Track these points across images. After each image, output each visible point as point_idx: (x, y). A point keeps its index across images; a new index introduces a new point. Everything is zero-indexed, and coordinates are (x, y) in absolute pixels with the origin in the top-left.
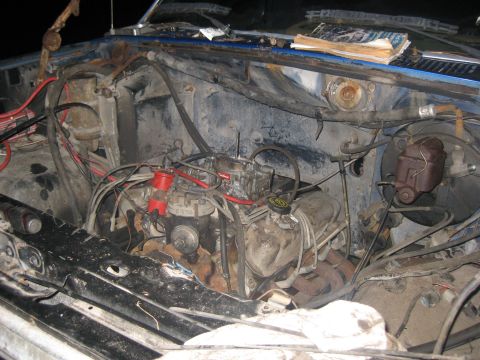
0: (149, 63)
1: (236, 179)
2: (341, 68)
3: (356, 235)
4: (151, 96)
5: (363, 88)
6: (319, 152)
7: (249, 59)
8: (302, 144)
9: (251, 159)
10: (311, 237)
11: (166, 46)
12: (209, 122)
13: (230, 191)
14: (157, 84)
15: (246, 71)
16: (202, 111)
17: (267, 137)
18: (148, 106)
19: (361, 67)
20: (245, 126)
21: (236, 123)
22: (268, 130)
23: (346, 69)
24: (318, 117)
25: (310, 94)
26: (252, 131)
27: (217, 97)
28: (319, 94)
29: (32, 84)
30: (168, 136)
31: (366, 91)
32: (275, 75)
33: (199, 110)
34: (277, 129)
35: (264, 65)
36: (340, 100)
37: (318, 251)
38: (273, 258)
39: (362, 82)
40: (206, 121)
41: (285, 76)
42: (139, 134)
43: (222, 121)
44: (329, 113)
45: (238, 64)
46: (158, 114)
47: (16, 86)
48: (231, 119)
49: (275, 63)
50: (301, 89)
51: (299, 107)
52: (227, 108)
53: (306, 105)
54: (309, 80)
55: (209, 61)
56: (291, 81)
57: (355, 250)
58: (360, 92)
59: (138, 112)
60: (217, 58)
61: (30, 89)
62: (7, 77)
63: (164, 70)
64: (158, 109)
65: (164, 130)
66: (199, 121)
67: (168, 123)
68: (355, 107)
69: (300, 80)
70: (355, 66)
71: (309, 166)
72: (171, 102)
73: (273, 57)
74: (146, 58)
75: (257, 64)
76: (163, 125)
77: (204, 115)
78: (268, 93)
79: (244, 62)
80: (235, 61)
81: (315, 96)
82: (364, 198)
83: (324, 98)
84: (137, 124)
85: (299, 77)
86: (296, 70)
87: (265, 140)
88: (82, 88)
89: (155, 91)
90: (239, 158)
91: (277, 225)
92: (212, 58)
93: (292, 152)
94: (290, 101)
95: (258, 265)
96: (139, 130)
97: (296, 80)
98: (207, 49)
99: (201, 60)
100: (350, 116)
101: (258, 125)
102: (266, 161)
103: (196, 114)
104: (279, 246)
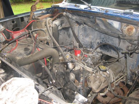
0: (64, 16)
1: (89, 57)
2: (128, 21)
3: (129, 77)
4: (64, 27)
5: (135, 28)
6: (119, 48)
7: (96, 16)
8: (113, 45)
9: (95, 50)
10: (113, 78)
11: (69, 11)
12: (83, 36)
13: (87, 61)
14: (66, 23)
15: (95, 20)
16: (81, 32)
17: (101, 42)
18: (63, 30)
19: (135, 21)
20: (94, 38)
21: (91, 37)
22: (102, 39)
23: (130, 21)
24: (119, 38)
25: (116, 29)
26: (97, 39)
27: (86, 28)
28: (119, 29)
29: (28, 22)
30: (69, 40)
31: (136, 29)
32: (105, 22)
33: (80, 32)
34: (105, 39)
35: (101, 18)
36: (127, 32)
37: (116, 83)
38: (99, 86)
39: (135, 26)
40: (82, 35)
41: (108, 23)
42: (59, 39)
43: (87, 36)
44: (123, 36)
45: (92, 18)
46: (66, 33)
47: (23, 22)
48: (90, 35)
49: (105, 18)
50: (113, 27)
51: (113, 34)
52: (89, 31)
53: (115, 33)
54: (116, 25)
55: (83, 16)
56: (110, 24)
57: (128, 82)
58: (134, 30)
59: (59, 32)
60: (86, 16)
61: (27, 23)
62: (20, 20)
63: (68, 19)
64: (66, 31)
65: (68, 38)
66: (80, 35)
67: (69, 36)
68: (132, 35)
69: (113, 24)
70: (133, 20)
71: (115, 52)
72: (70, 29)
73: (104, 16)
74: (63, 15)
75: (99, 18)
76: (67, 36)
77: (81, 33)
78: (102, 29)
79: (94, 17)
80: (91, 17)
81: (118, 30)
82: (133, 65)
83: (121, 31)
84: (59, 36)
85: (113, 23)
86: (112, 21)
87: (101, 43)
88: (41, 24)
89: (65, 25)
90: (91, 49)
91: (101, 75)
92: (84, 15)
93: (109, 47)
94: (110, 32)
95: (94, 88)
96: (59, 38)
97: (112, 24)
98: (82, 12)
99: (80, 16)
100: (130, 38)
101: (99, 38)
102: (101, 49)
103: (78, 33)
104: (102, 82)
